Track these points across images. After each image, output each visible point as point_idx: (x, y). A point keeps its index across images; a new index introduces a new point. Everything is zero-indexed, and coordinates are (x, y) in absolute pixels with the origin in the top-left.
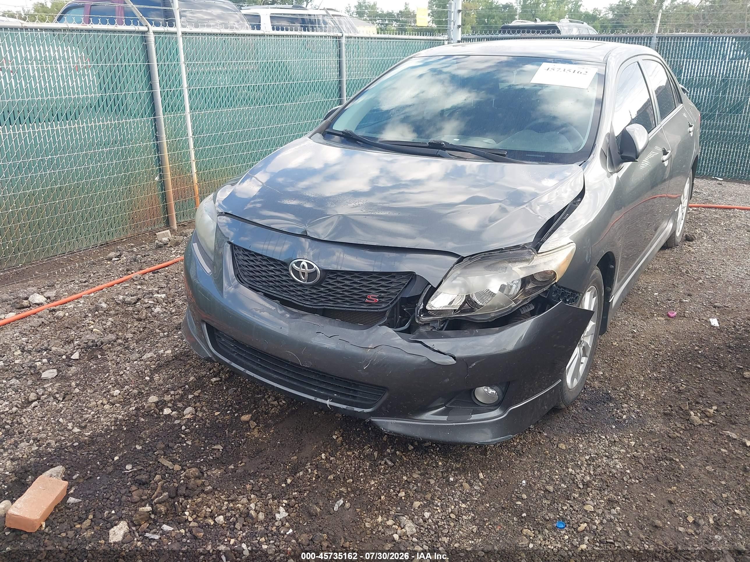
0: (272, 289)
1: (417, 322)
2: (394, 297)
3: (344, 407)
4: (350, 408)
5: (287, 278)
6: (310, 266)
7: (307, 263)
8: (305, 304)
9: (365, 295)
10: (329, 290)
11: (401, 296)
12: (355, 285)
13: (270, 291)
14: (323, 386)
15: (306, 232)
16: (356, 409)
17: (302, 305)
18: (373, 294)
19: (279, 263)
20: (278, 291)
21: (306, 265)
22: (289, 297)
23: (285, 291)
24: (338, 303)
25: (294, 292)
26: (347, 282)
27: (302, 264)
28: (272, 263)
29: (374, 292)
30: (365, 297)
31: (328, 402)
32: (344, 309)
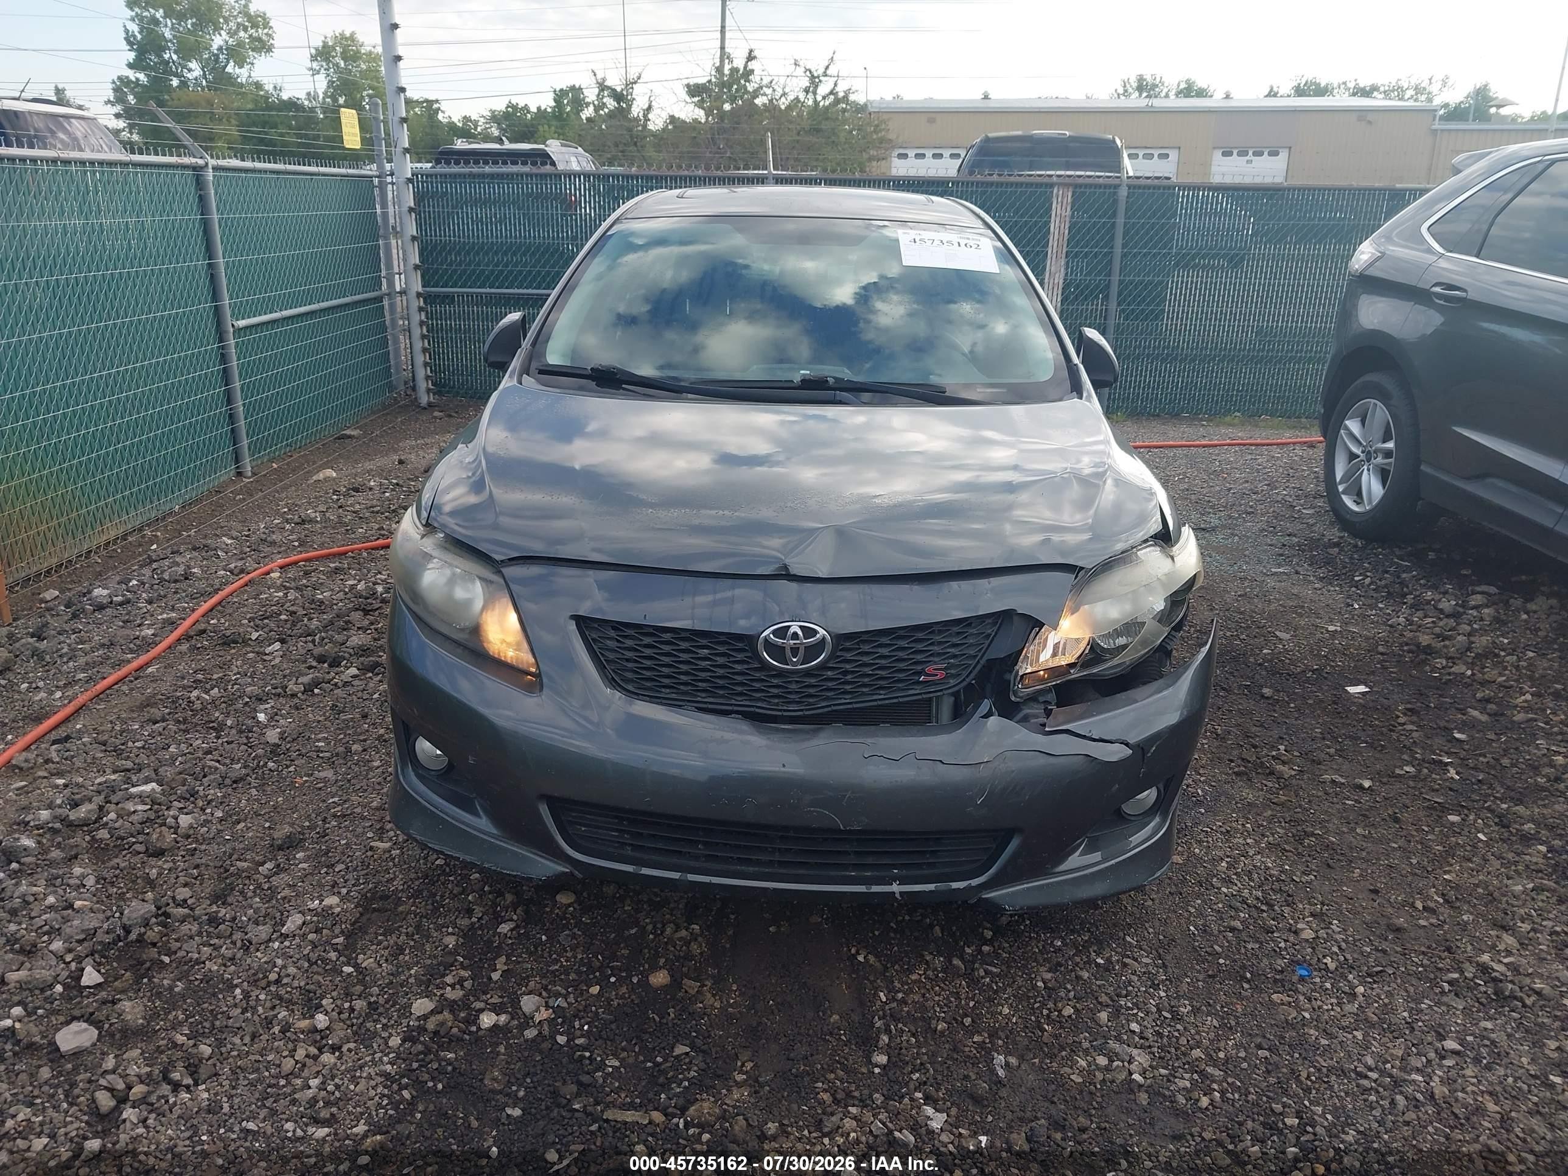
0: (704, 695)
1: (1013, 698)
2: (973, 662)
3: (931, 887)
4: (941, 886)
5: (746, 666)
6: (809, 632)
7: (801, 627)
8: (785, 711)
9: (919, 668)
10: (846, 673)
11: (985, 658)
12: (901, 654)
13: (699, 699)
14: (870, 860)
15: (785, 567)
16: (955, 885)
17: (780, 713)
18: (935, 663)
19: (723, 638)
20: (722, 696)
21: (800, 632)
22: (747, 703)
23: (741, 694)
24: (863, 694)
25: (763, 691)
26: (885, 651)
27: (792, 630)
28: (704, 642)
29: (936, 659)
30: (919, 673)
31: (895, 888)
32: (875, 703)
